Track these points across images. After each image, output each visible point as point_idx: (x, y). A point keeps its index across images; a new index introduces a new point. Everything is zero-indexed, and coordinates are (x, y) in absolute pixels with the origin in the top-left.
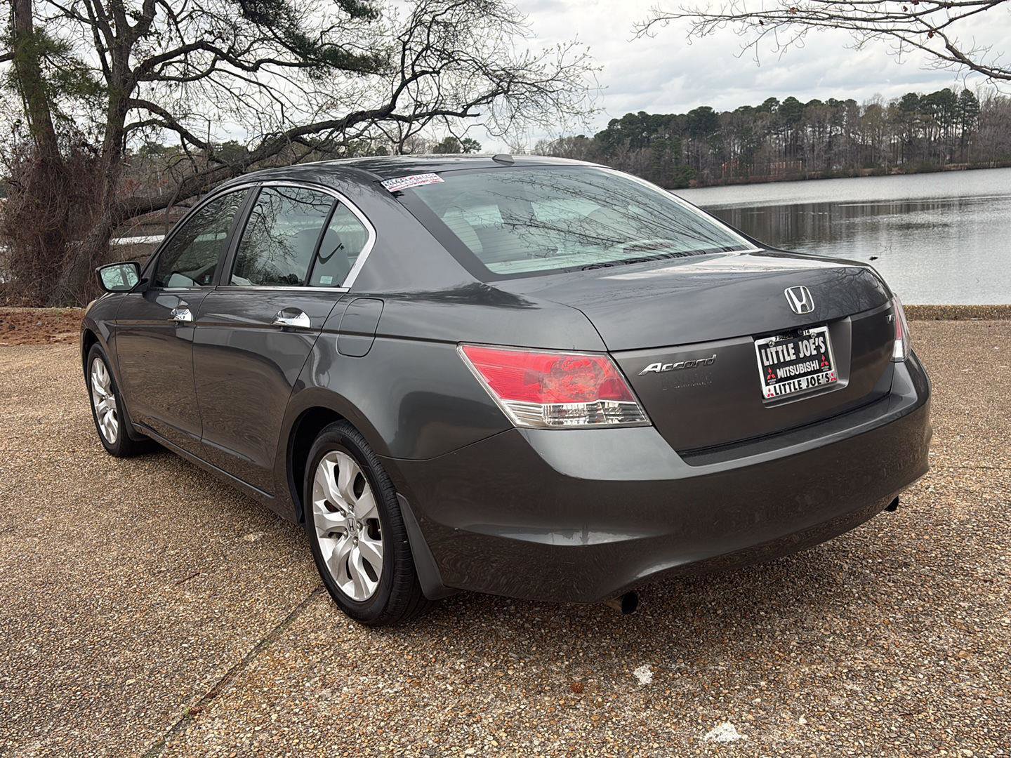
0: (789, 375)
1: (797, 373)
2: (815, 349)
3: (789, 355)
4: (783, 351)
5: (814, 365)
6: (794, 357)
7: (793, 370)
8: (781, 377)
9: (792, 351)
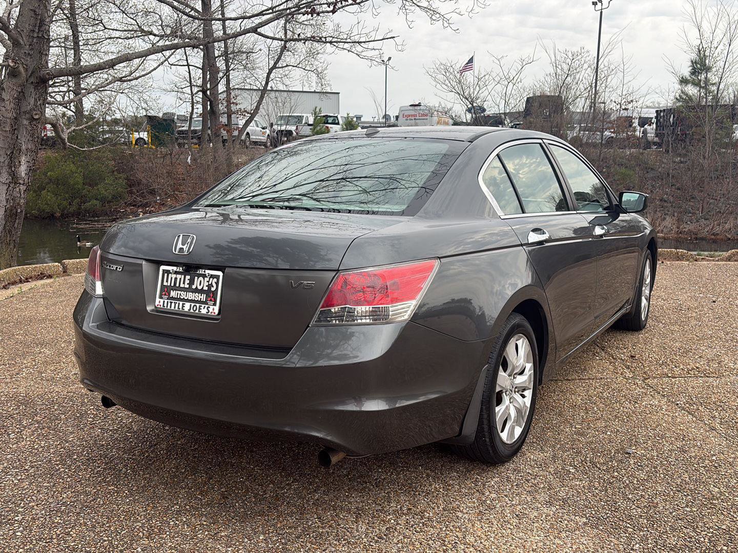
0: (178, 297)
1: (186, 298)
2: (207, 286)
3: (184, 283)
4: (180, 279)
5: (202, 297)
6: (187, 286)
7: (183, 295)
8: (172, 297)
9: (187, 282)
